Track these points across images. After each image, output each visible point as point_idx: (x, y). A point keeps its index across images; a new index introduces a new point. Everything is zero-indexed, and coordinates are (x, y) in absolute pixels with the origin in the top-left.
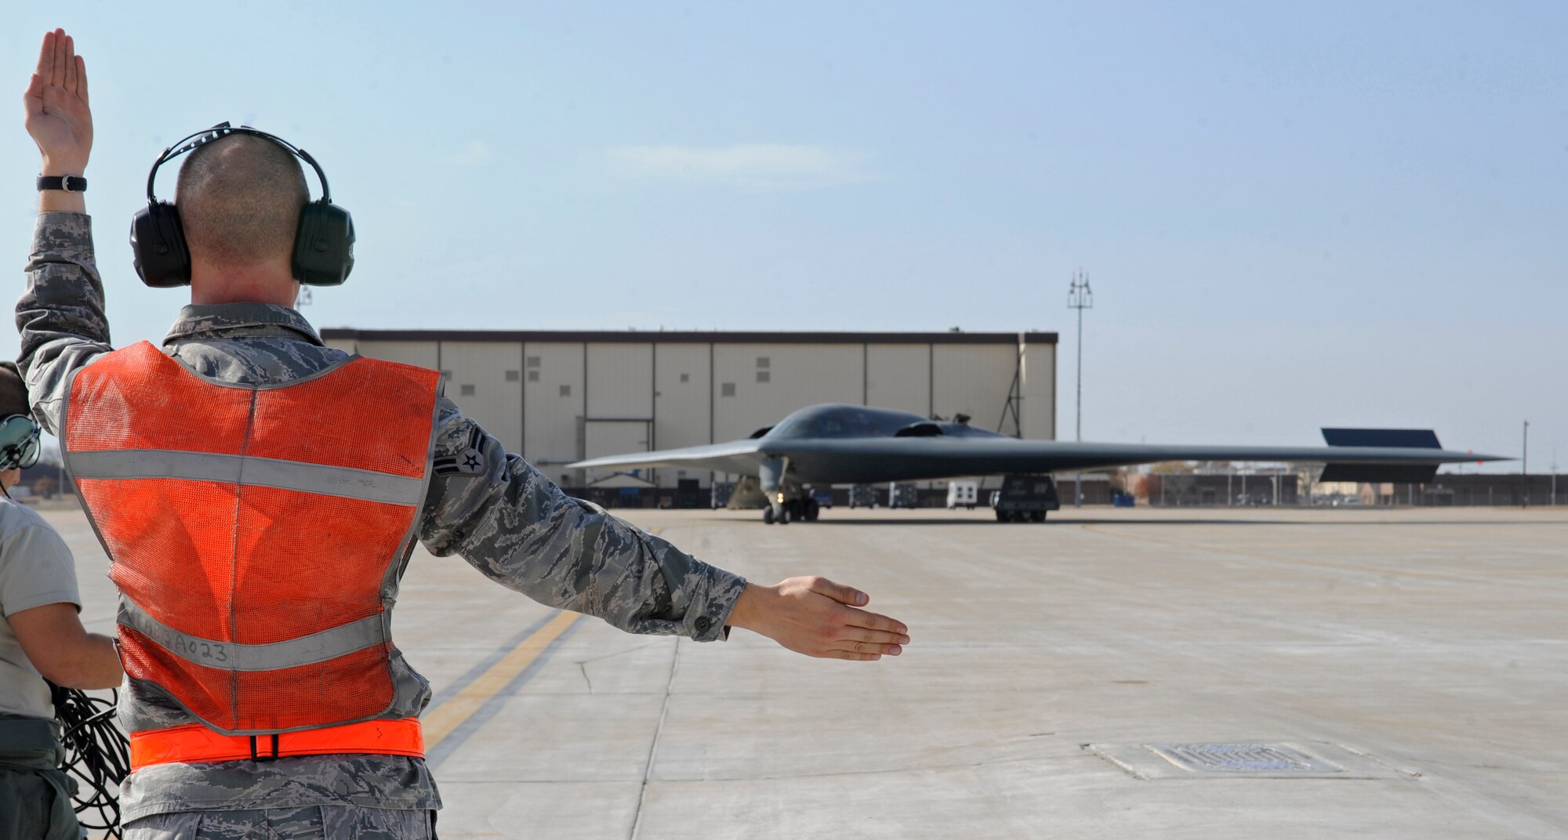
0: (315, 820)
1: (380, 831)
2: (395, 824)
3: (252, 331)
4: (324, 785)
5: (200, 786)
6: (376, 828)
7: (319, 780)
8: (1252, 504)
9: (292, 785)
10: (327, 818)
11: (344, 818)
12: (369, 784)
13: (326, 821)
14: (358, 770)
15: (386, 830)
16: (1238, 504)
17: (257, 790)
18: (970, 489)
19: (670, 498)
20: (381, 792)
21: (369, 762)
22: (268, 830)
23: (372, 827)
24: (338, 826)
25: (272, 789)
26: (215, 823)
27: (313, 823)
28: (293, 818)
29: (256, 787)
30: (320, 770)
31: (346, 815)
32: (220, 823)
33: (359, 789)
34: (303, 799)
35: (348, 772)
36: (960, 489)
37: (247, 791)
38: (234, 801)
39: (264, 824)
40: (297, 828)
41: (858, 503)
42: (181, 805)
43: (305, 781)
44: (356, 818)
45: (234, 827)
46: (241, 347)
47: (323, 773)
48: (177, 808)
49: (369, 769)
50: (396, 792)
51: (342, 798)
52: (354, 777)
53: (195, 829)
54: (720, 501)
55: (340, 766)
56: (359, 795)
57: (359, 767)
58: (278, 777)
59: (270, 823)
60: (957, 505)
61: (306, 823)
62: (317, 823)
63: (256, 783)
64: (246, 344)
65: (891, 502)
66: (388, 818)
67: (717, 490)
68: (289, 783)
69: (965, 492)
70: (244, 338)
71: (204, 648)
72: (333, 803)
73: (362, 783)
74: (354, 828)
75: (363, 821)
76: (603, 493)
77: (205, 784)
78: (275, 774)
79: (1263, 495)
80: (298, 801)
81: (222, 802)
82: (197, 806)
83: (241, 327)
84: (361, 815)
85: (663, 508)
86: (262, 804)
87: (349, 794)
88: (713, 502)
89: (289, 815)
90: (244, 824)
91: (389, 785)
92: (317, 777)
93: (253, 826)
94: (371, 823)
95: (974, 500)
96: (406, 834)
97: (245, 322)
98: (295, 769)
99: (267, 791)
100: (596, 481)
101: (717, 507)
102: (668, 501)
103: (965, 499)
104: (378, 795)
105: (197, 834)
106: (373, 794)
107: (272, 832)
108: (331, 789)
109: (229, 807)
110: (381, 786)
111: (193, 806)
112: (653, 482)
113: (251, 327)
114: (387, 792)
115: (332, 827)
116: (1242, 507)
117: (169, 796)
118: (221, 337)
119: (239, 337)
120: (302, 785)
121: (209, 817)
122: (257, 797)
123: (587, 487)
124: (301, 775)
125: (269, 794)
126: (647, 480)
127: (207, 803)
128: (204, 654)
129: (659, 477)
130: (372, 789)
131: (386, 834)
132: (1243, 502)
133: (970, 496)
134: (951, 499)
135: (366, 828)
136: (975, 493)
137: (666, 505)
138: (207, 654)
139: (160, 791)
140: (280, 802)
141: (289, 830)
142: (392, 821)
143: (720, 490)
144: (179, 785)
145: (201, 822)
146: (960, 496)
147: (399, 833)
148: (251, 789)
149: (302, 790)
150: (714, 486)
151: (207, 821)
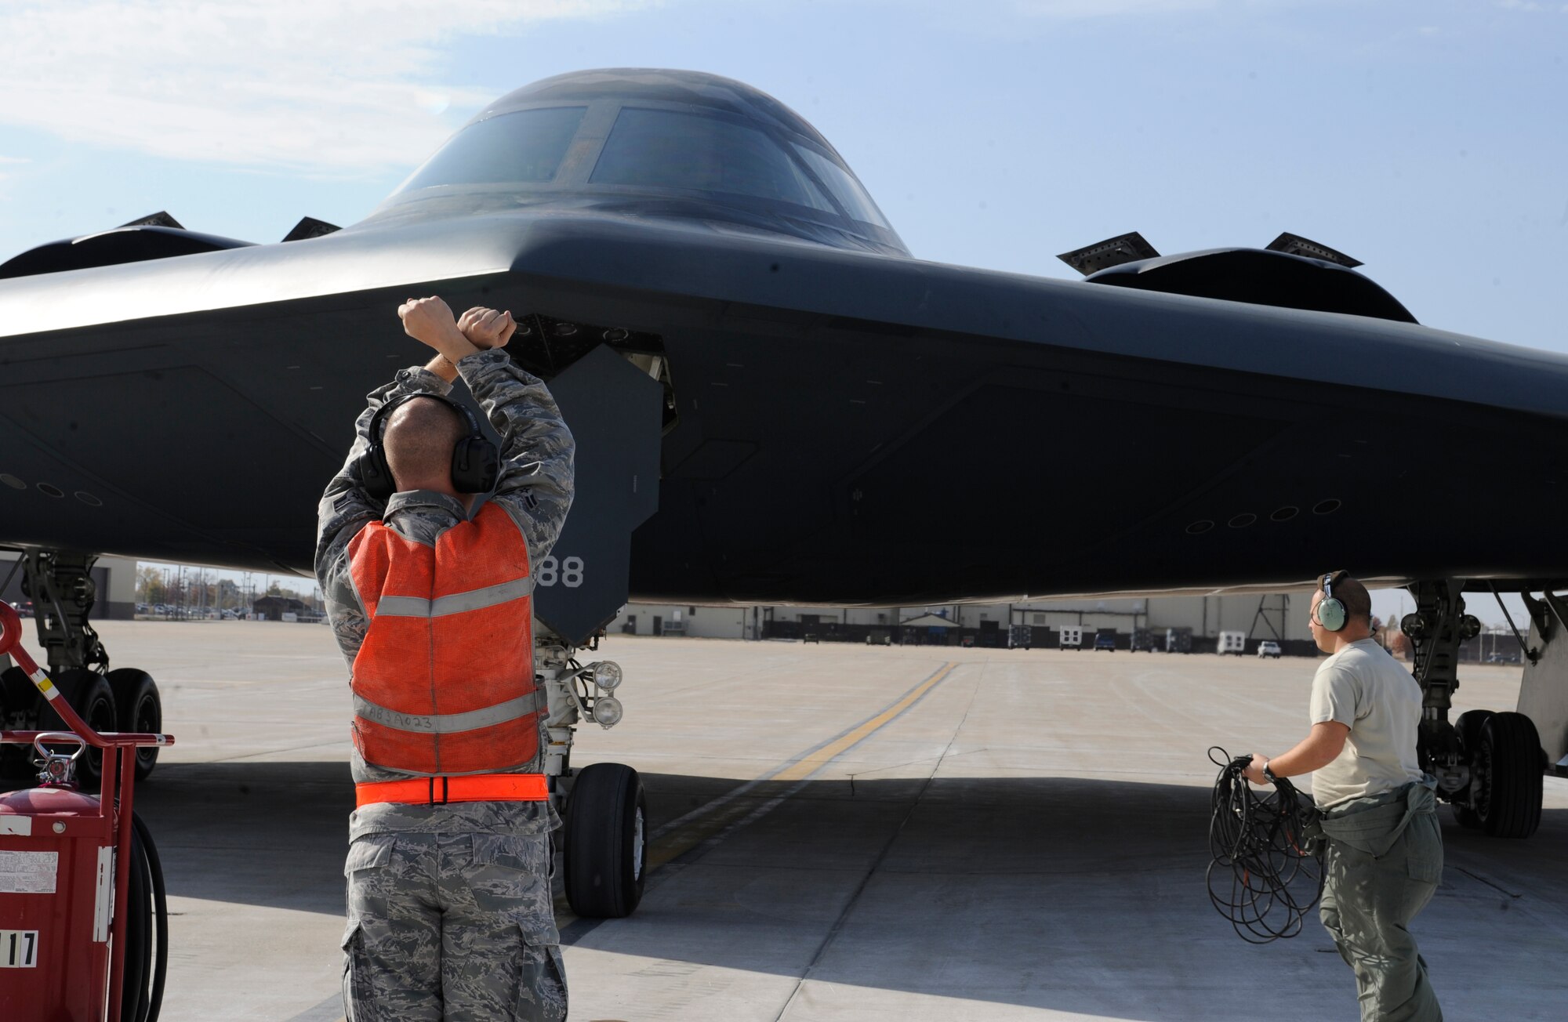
0: (468, 845)
1: (510, 855)
2: (522, 851)
3: (430, 510)
4: (476, 818)
5: (397, 816)
6: (508, 853)
7: (473, 815)
8: (1502, 661)
9: (455, 818)
10: (477, 842)
11: (487, 845)
12: (505, 819)
13: (475, 846)
14: (498, 809)
15: (515, 855)
16: (1489, 661)
17: (433, 820)
18: (1239, 639)
19: (973, 637)
20: (513, 823)
21: (506, 804)
22: (437, 850)
23: (505, 852)
24: (482, 849)
25: (442, 819)
26: (404, 844)
27: (466, 847)
28: (454, 843)
29: (432, 818)
30: (474, 808)
31: (489, 843)
32: (407, 844)
33: (499, 822)
34: (462, 827)
35: (492, 810)
36: (1229, 638)
37: (426, 820)
38: (417, 827)
39: (435, 846)
40: (455, 850)
41: (1138, 647)
42: (384, 828)
43: (463, 815)
44: (495, 845)
45: (416, 848)
46: (423, 521)
47: (476, 811)
48: (381, 830)
49: (506, 808)
50: (523, 823)
51: (487, 827)
52: (496, 814)
53: (391, 848)
54: (1016, 641)
55: (487, 806)
56: (499, 826)
57: (500, 807)
58: (446, 812)
59: (439, 846)
60: (1227, 652)
61: (462, 846)
62: (470, 847)
63: (432, 815)
64: (426, 519)
65: (1168, 647)
66: (516, 846)
67: (1013, 631)
68: (453, 816)
69: (1234, 640)
70: (424, 514)
71: (417, 721)
72: (481, 831)
73: (501, 818)
74: (493, 852)
75: (499, 848)
76: (914, 631)
77: (400, 815)
78: (444, 810)
79: (1513, 654)
80: (458, 829)
81: (410, 827)
82: (394, 829)
83: (422, 506)
84: (498, 844)
85: (966, 646)
86: (435, 830)
87: (492, 825)
88: (1010, 642)
89: (452, 841)
90: (422, 846)
91: (518, 819)
92: (472, 813)
93: (428, 848)
94: (505, 850)
95: (1242, 648)
96: (529, 859)
97: (426, 502)
98: (458, 807)
99: (439, 821)
100: (909, 620)
101: (1013, 647)
102: (970, 639)
103: (1234, 647)
104: (511, 825)
105: (392, 851)
106: (508, 825)
107: (440, 852)
108: (481, 821)
109: (414, 830)
110: (513, 820)
111: (391, 829)
112: (958, 623)
113: (430, 507)
114: (517, 823)
115: (478, 850)
116: (1492, 664)
117: (377, 822)
118: (409, 513)
119: (422, 513)
120: (462, 818)
121: (400, 840)
122: (432, 825)
123: (900, 625)
124: (461, 811)
125: (440, 823)
126: (953, 622)
127: (401, 827)
128: (416, 725)
129: (963, 618)
130: (507, 822)
131: (515, 858)
132: (1493, 659)
133: (1238, 645)
134: (1222, 646)
135: (501, 852)
136: (1242, 643)
137: (969, 644)
138: (418, 724)
139: (371, 819)
140: (447, 829)
141: (451, 851)
142: (519, 849)
143: (1016, 630)
144: (384, 815)
145: (395, 843)
146: (1229, 644)
147: (524, 858)
148: (429, 819)
149: (461, 821)
150: (1010, 627)
151: (399, 843)
